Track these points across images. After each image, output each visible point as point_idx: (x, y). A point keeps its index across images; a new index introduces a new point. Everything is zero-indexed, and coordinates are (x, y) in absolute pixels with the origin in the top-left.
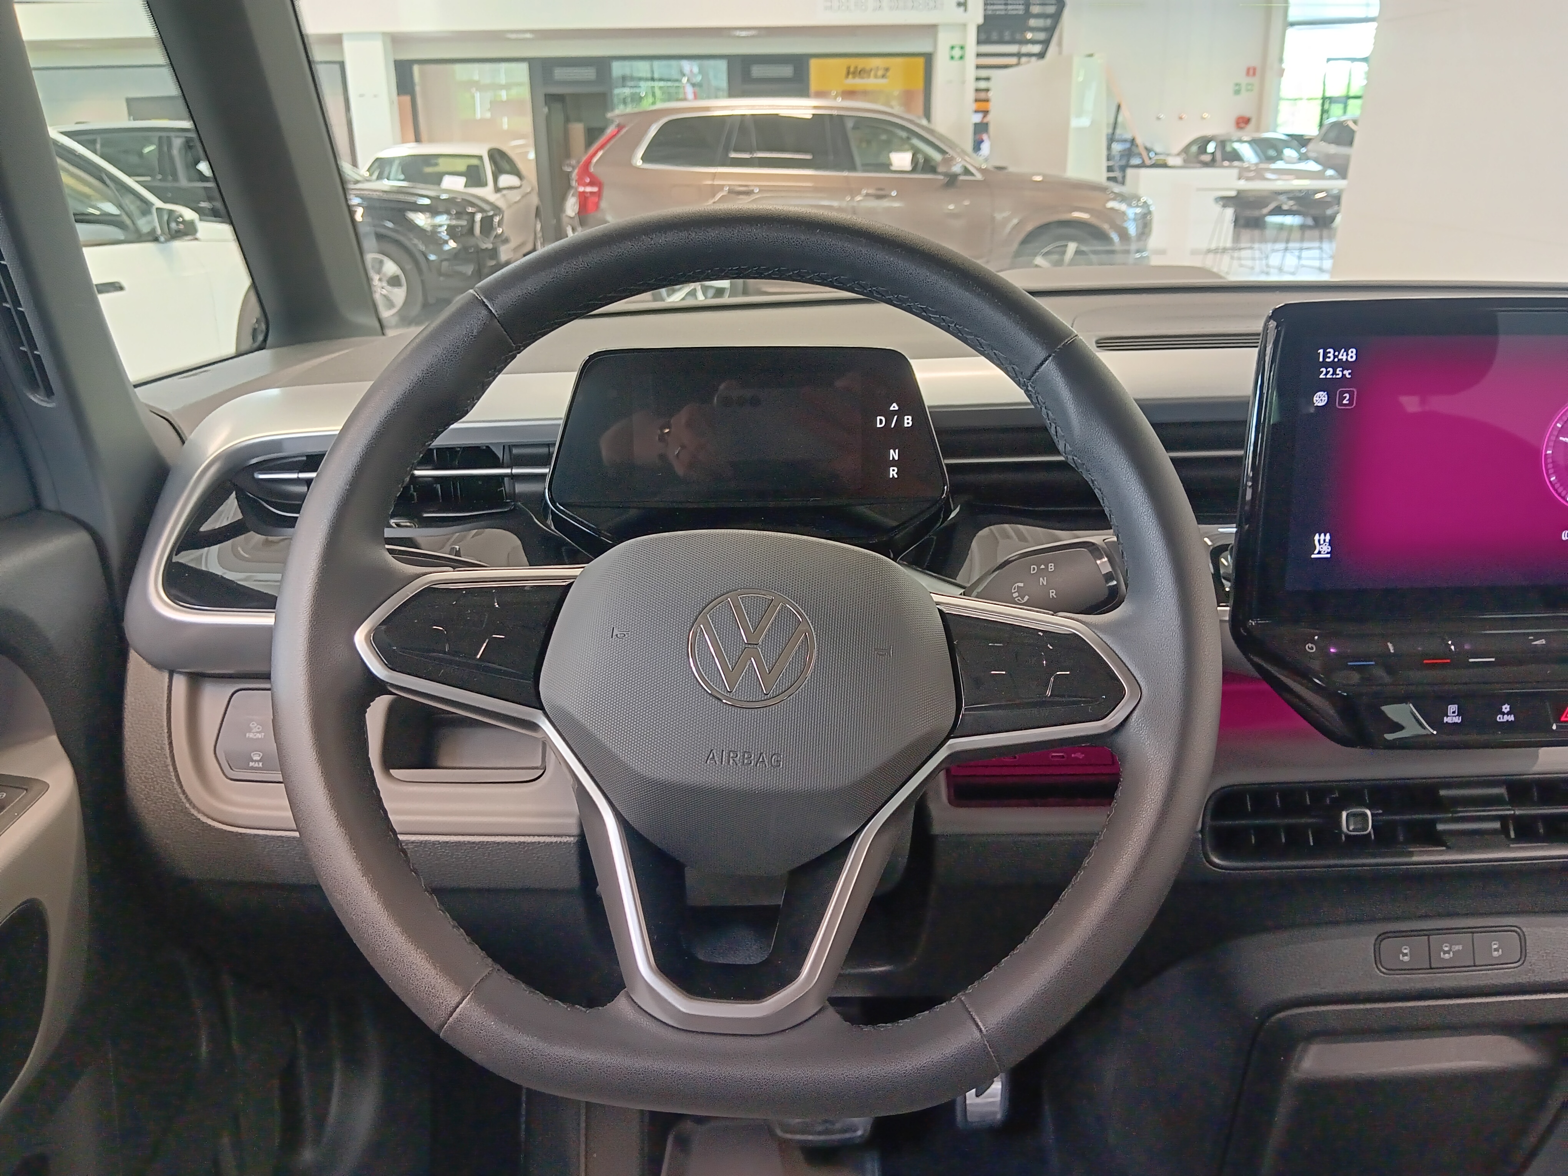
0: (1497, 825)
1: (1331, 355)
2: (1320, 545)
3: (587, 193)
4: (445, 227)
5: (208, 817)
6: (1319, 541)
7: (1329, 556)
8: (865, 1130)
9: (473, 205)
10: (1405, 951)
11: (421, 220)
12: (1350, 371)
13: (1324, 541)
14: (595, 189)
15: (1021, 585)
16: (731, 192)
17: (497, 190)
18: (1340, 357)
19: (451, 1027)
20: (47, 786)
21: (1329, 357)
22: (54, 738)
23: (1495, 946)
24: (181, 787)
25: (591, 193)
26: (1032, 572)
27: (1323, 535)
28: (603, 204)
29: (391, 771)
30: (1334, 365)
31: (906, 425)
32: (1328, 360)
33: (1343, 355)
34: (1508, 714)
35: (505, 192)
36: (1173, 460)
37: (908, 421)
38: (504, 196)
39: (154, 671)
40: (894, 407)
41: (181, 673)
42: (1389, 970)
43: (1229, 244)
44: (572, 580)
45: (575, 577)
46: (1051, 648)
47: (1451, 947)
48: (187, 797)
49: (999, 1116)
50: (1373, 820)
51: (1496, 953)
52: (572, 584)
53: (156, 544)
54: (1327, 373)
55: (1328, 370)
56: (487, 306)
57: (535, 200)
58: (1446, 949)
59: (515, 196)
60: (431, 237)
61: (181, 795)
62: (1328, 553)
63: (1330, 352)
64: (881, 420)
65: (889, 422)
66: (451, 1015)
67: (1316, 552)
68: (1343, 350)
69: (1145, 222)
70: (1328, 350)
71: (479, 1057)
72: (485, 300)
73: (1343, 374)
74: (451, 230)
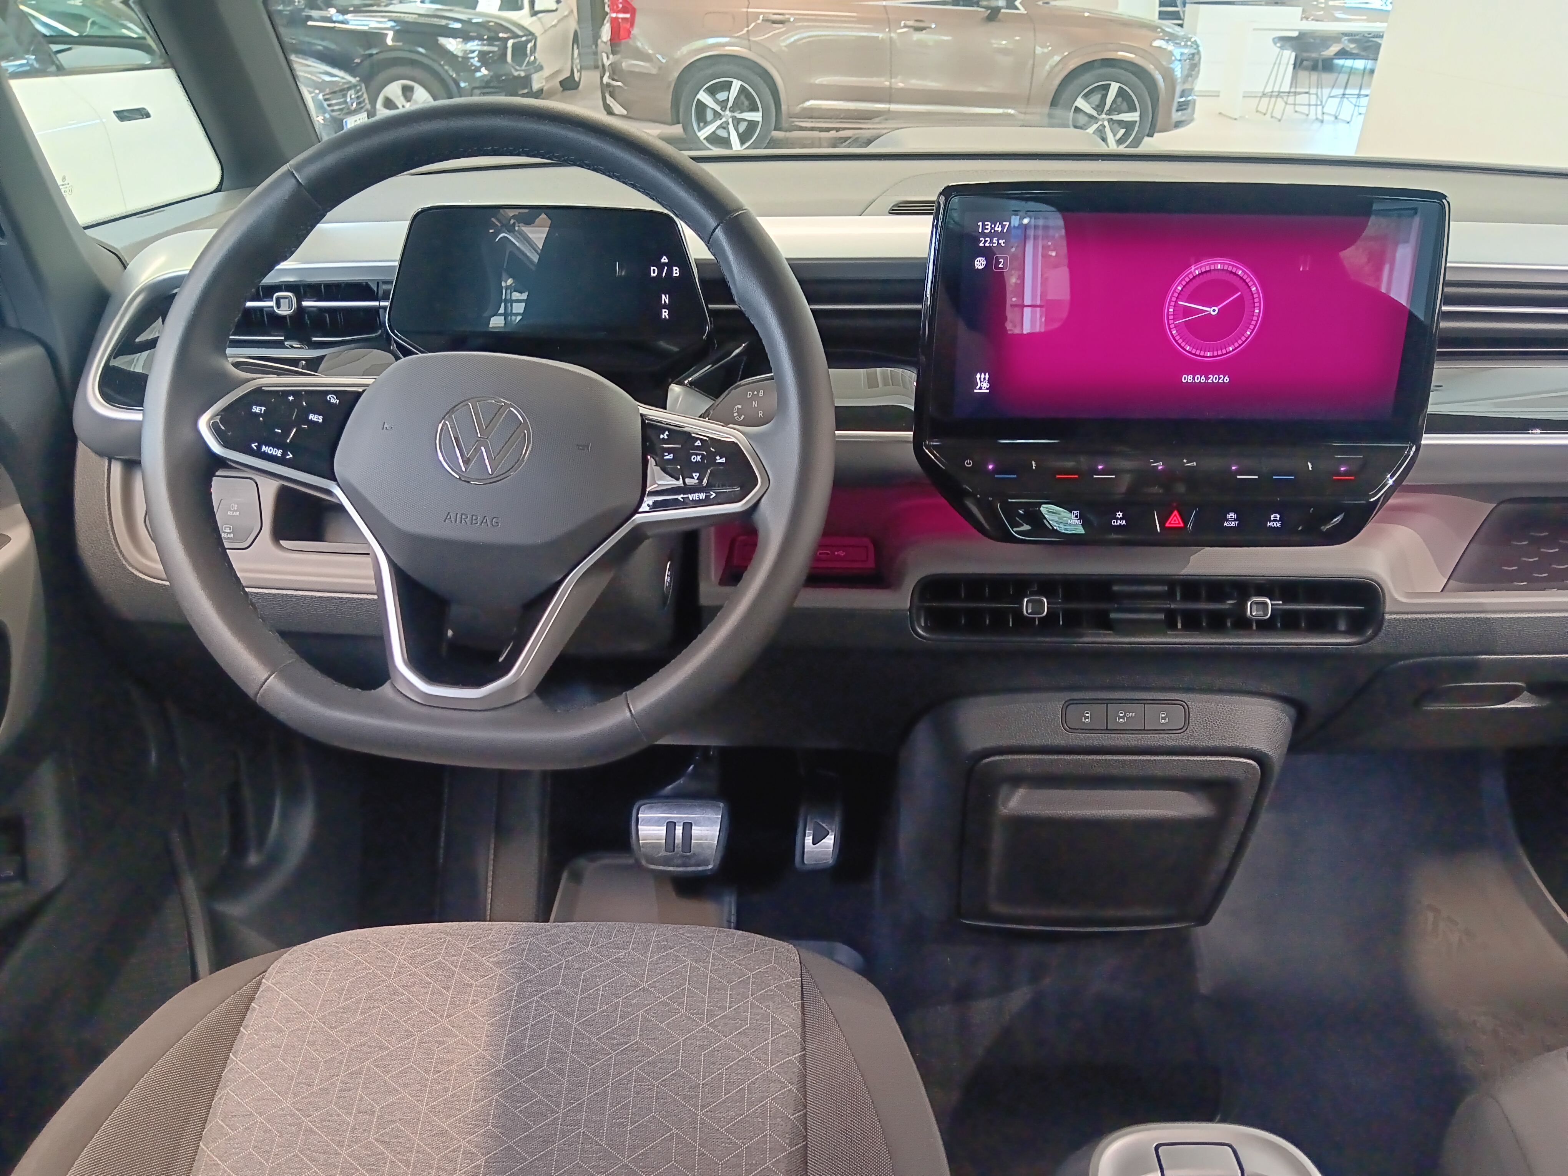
0: (1161, 616)
1: (988, 227)
2: (981, 382)
3: (620, 18)
4: (476, 53)
5: (141, 572)
6: (980, 378)
7: (988, 391)
8: (714, 866)
9: (506, 30)
10: (1087, 715)
11: (453, 45)
12: (1004, 241)
13: (984, 379)
14: (628, 16)
15: (740, 407)
16: (765, 20)
17: (534, 13)
18: (996, 229)
19: (262, 696)
20: (9, 539)
21: (987, 229)
22: (19, 506)
23: (1163, 715)
24: (119, 548)
25: (623, 19)
26: (748, 397)
27: (983, 374)
28: (635, 31)
29: (281, 542)
30: (991, 235)
31: (675, 275)
32: (986, 231)
33: (998, 227)
34: (1121, 519)
35: (540, 15)
36: (812, 310)
37: (676, 272)
38: (539, 19)
39: (96, 458)
40: (664, 260)
41: (117, 459)
42: (1071, 729)
43: (1286, 87)
44: (364, 388)
45: (367, 385)
46: (713, 450)
47: (1125, 714)
48: (123, 556)
49: (831, 861)
50: (1048, 608)
51: (1163, 721)
52: (364, 391)
53: (94, 357)
54: (986, 241)
55: (986, 239)
56: (295, 177)
57: (572, 24)
58: (1121, 715)
59: (550, 20)
60: (461, 63)
61: (119, 554)
62: (987, 389)
63: (988, 225)
64: (654, 270)
65: (660, 272)
66: (262, 687)
67: (978, 387)
68: (998, 223)
69: (1193, 63)
70: (986, 223)
71: (282, 716)
72: (294, 172)
73: (998, 243)
74: (483, 56)
